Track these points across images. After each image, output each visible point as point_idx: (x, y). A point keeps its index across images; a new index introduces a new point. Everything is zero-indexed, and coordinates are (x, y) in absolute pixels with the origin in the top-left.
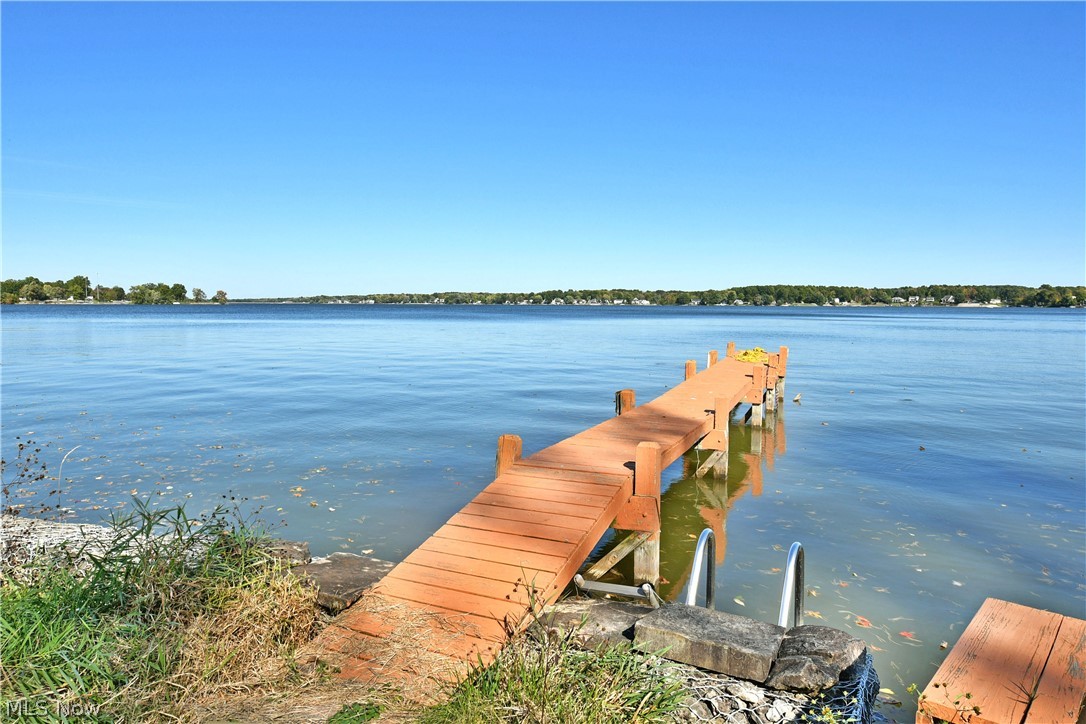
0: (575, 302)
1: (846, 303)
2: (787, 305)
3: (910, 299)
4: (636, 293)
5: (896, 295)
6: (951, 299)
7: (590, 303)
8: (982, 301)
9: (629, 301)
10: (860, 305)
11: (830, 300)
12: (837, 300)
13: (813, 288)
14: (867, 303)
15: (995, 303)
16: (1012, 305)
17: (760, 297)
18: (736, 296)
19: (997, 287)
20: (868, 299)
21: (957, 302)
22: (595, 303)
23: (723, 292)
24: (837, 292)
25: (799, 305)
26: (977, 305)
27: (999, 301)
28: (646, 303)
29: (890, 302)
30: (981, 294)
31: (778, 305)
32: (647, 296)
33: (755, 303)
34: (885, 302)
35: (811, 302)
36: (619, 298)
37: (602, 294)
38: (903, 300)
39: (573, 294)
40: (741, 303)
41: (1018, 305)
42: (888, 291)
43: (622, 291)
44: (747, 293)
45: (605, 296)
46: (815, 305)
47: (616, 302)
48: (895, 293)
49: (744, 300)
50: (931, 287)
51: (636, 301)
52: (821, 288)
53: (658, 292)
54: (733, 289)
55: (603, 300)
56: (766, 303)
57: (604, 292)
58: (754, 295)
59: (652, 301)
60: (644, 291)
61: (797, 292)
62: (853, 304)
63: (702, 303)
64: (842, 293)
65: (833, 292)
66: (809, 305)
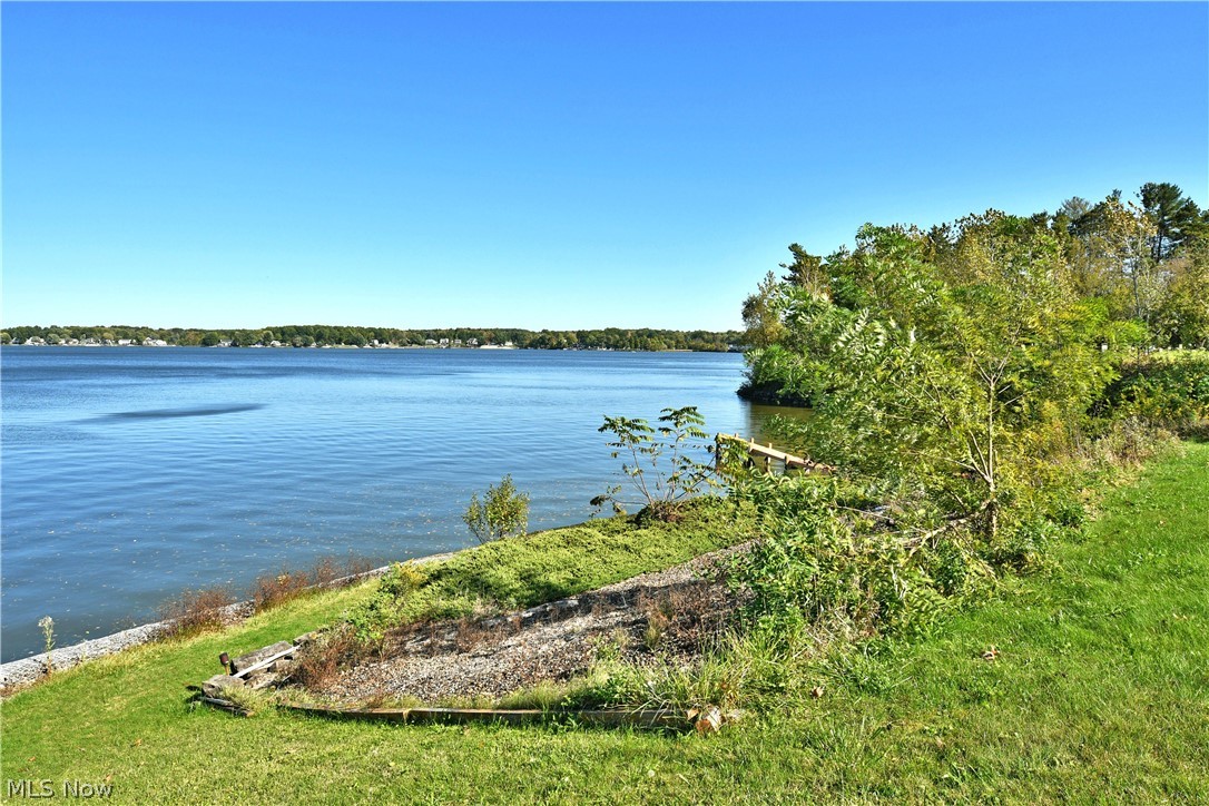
0: (63, 341)
1: (384, 345)
2: (328, 346)
3: (442, 341)
4: (147, 332)
5: (428, 337)
6: (475, 341)
7: (84, 343)
8: (499, 343)
9: (139, 342)
10: (397, 347)
11: (369, 342)
12: (376, 342)
13: (351, 329)
14: (404, 345)
15: (509, 345)
16: (521, 347)
17: (299, 338)
18: (272, 337)
19: (507, 330)
20: (404, 341)
21: (479, 345)
22: (92, 344)
23: (256, 332)
24: (375, 333)
25: (340, 346)
26: (496, 347)
27: (511, 344)
28: (161, 343)
29: (424, 344)
30: (497, 336)
31: (319, 346)
32: (162, 334)
33: (294, 345)
34: (419, 344)
35: (351, 344)
36: (125, 337)
38: (435, 342)
39: (58, 332)
40: (278, 344)
41: (526, 348)
42: (421, 332)
43: (126, 328)
44: (285, 334)
45: (105, 334)
46: (355, 346)
47: (121, 342)
48: (427, 334)
49: (282, 341)
50: (457, 330)
51: (148, 342)
52: (360, 329)
53: (175, 330)
54: (268, 329)
55: (103, 339)
56: (305, 345)
57: (100, 330)
58: (292, 335)
59: (170, 341)
60: (156, 328)
61: (337, 333)
62: (392, 346)
63: (234, 345)
64: (380, 335)
65: (372, 334)
66: (349, 347)
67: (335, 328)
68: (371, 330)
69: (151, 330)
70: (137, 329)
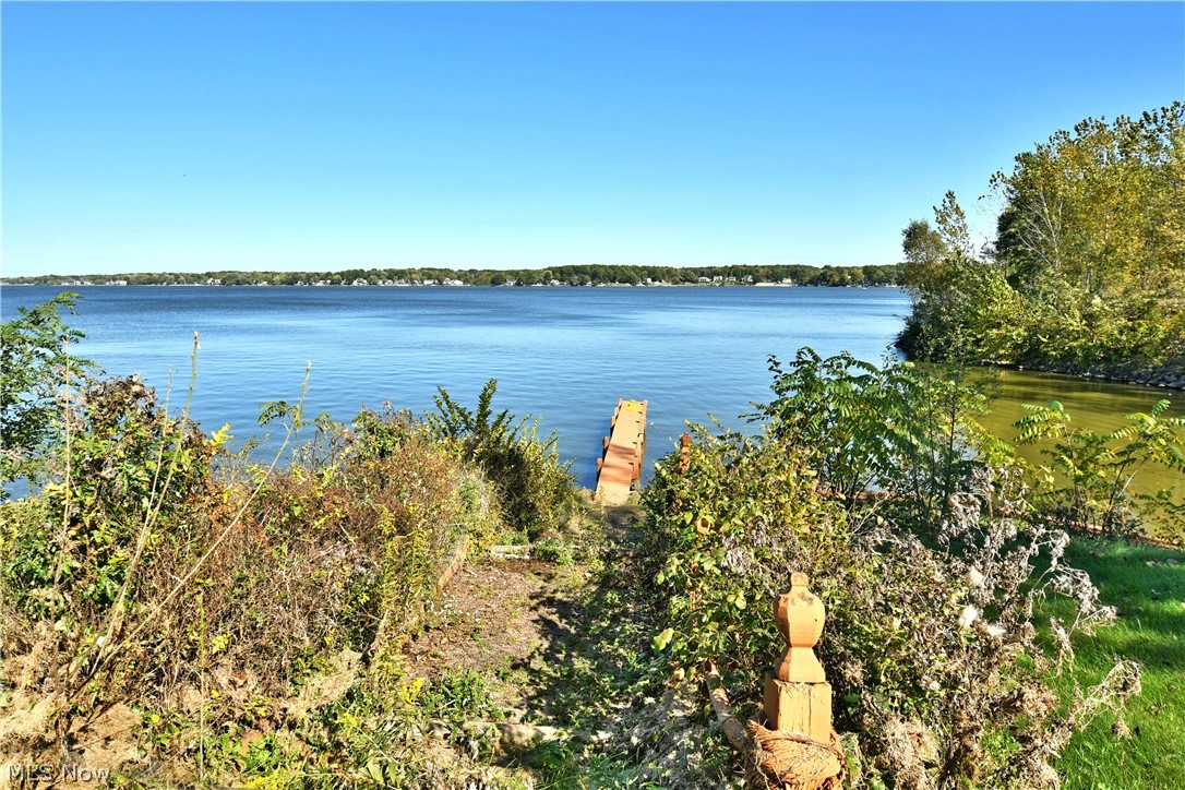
0: (381, 282)
1: (657, 283)
2: (602, 285)
3: (715, 278)
4: (447, 273)
5: (702, 275)
6: (750, 279)
7: (397, 284)
8: (776, 281)
9: (440, 282)
10: (670, 285)
11: (643, 280)
12: (649, 280)
13: (626, 267)
14: (677, 283)
15: (787, 282)
16: (800, 285)
17: (576, 277)
18: (552, 276)
19: (788, 266)
20: (677, 279)
21: (755, 282)
22: (403, 284)
23: (538, 272)
24: (649, 271)
25: (614, 285)
26: (772, 284)
27: (789, 281)
28: (459, 283)
29: (696, 282)
30: (774, 273)
31: (594, 285)
32: (461, 275)
33: (571, 284)
34: (692, 282)
35: (625, 282)
36: (429, 278)
37: (411, 274)
38: (708, 280)
39: (378, 274)
40: (557, 283)
41: (806, 285)
42: (695, 270)
43: (432, 269)
44: (564, 273)
45: (414, 276)
46: (629, 285)
47: (426, 282)
48: (701, 272)
49: (561, 280)
50: (733, 266)
51: (448, 282)
52: (635, 268)
53: (471, 271)
54: (549, 269)
55: (412, 280)
56: (582, 284)
57: (411, 271)
58: (570, 275)
59: (465, 281)
60: (456, 270)
61: (612, 272)
62: (665, 284)
63: (518, 284)
64: (654, 273)
65: (645, 272)
66: (623, 285)
67: (610, 267)
68: (644, 268)
69: (452, 271)
70: (441, 270)
